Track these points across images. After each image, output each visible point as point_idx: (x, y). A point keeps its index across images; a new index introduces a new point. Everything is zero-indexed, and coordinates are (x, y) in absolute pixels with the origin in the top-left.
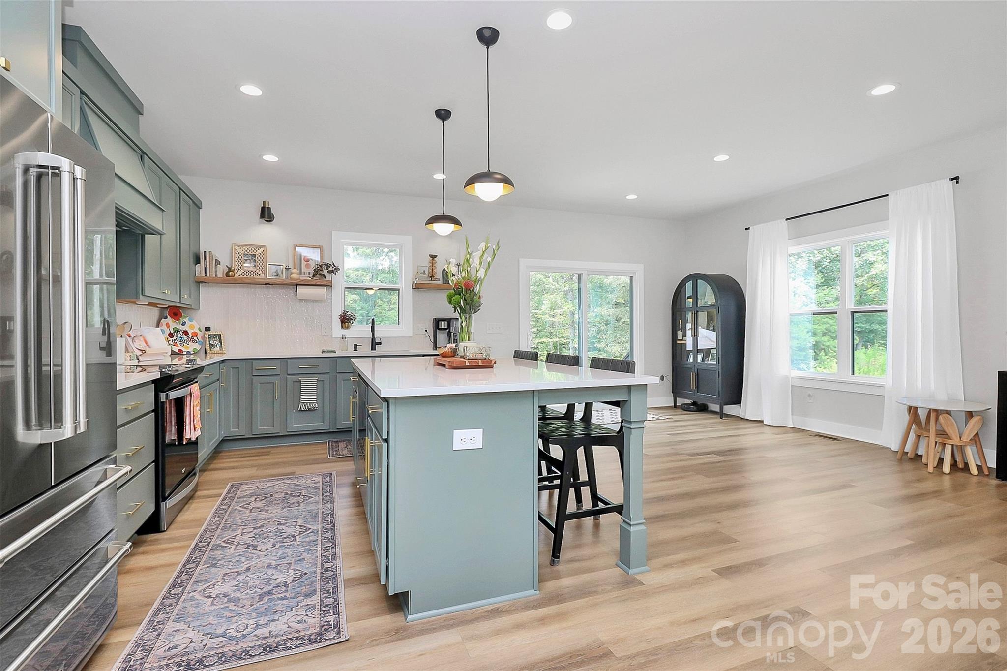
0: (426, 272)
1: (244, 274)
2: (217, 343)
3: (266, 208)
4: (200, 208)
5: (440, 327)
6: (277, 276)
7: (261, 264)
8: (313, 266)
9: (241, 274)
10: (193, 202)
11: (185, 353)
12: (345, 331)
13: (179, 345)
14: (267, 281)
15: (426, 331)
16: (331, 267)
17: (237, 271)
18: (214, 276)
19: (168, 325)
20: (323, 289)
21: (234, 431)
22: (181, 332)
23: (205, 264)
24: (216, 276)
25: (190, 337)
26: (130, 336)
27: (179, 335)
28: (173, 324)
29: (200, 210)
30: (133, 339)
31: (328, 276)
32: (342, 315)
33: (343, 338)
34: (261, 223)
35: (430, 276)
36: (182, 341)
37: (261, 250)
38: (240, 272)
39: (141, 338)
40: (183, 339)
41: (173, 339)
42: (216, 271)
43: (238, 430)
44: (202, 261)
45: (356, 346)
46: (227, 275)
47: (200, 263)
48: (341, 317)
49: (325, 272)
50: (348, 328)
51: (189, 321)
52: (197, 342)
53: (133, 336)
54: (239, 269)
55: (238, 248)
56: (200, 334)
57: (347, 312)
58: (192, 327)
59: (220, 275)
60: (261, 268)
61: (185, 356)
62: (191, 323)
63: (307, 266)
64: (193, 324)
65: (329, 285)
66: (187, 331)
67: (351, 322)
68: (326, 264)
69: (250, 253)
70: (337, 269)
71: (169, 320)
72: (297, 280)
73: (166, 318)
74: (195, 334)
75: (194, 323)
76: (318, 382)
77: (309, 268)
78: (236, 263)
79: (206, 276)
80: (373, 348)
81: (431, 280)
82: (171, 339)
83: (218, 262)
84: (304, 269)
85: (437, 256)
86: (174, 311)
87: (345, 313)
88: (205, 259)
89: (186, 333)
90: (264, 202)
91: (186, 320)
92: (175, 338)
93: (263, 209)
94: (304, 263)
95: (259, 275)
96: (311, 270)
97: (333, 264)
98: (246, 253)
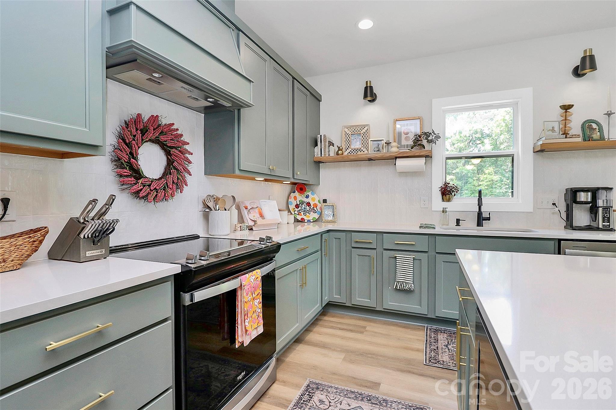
0: (556, 129)
1: (351, 152)
2: (330, 213)
3: (369, 87)
4: (320, 101)
5: (578, 200)
6: (378, 151)
7: (365, 142)
8: (412, 137)
9: (349, 153)
10: (310, 93)
11: (306, 221)
12: (446, 204)
13: (303, 215)
14: (369, 156)
15: (554, 204)
16: (431, 136)
17: (346, 150)
18: (327, 155)
19: (295, 198)
20: (423, 160)
21: (337, 298)
22: (305, 204)
23: (321, 146)
24: (329, 155)
25: (312, 208)
26: (246, 208)
27: (303, 206)
28: (300, 197)
29: (320, 102)
30: (249, 211)
31: (427, 147)
32: (443, 186)
33: (443, 211)
34: (365, 105)
35: (561, 133)
36: (305, 212)
37: (366, 129)
38: (348, 151)
39: (257, 210)
40: (306, 209)
41: (299, 209)
42: (329, 151)
43: (340, 297)
44: (319, 143)
45: (458, 221)
46: (338, 154)
47: (317, 146)
48: (442, 189)
49: (425, 142)
50: (449, 200)
51: (311, 195)
52: (316, 212)
53: (249, 208)
54: (347, 149)
55: (347, 130)
56: (319, 205)
57: (449, 184)
58: (313, 200)
59: (332, 154)
60: (365, 145)
61: (306, 224)
62: (312, 196)
63: (407, 139)
64: (314, 198)
65: (428, 157)
66: (310, 203)
67: (453, 194)
68: (425, 134)
69: (356, 133)
70: (438, 137)
71: (297, 194)
72: (396, 152)
73: (294, 192)
74: (316, 205)
75: (315, 196)
76: (415, 261)
77: (409, 141)
78: (345, 143)
79: (321, 156)
80: (479, 224)
81: (566, 138)
82: (297, 209)
83: (331, 144)
84: (404, 142)
85: (573, 105)
86: (301, 186)
87: (446, 184)
88: (321, 142)
89: (309, 204)
90: (367, 82)
91: (309, 194)
92: (300, 208)
93: (366, 88)
94: (403, 136)
95: (363, 152)
96: (411, 143)
97: (433, 132)
98: (353, 133)
